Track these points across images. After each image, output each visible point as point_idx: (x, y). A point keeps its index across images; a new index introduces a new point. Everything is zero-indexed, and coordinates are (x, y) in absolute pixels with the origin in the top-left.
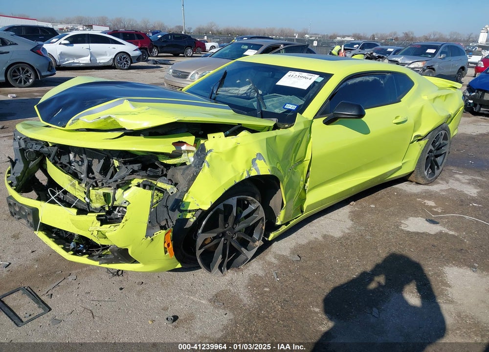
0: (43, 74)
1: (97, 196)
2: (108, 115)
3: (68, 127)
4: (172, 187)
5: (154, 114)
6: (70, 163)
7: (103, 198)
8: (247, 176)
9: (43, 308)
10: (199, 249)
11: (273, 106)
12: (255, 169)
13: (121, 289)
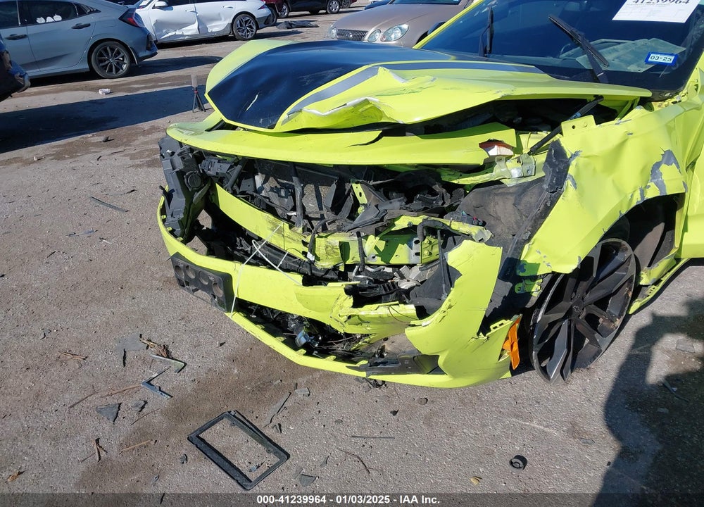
0: (141, 55)
1: (329, 248)
2: (363, 98)
3: (279, 127)
4: (481, 231)
5: (451, 89)
6: (258, 191)
7: (339, 251)
8: (639, 199)
9: (275, 454)
10: (539, 343)
11: (622, 61)
12: (657, 184)
13: (395, 413)
